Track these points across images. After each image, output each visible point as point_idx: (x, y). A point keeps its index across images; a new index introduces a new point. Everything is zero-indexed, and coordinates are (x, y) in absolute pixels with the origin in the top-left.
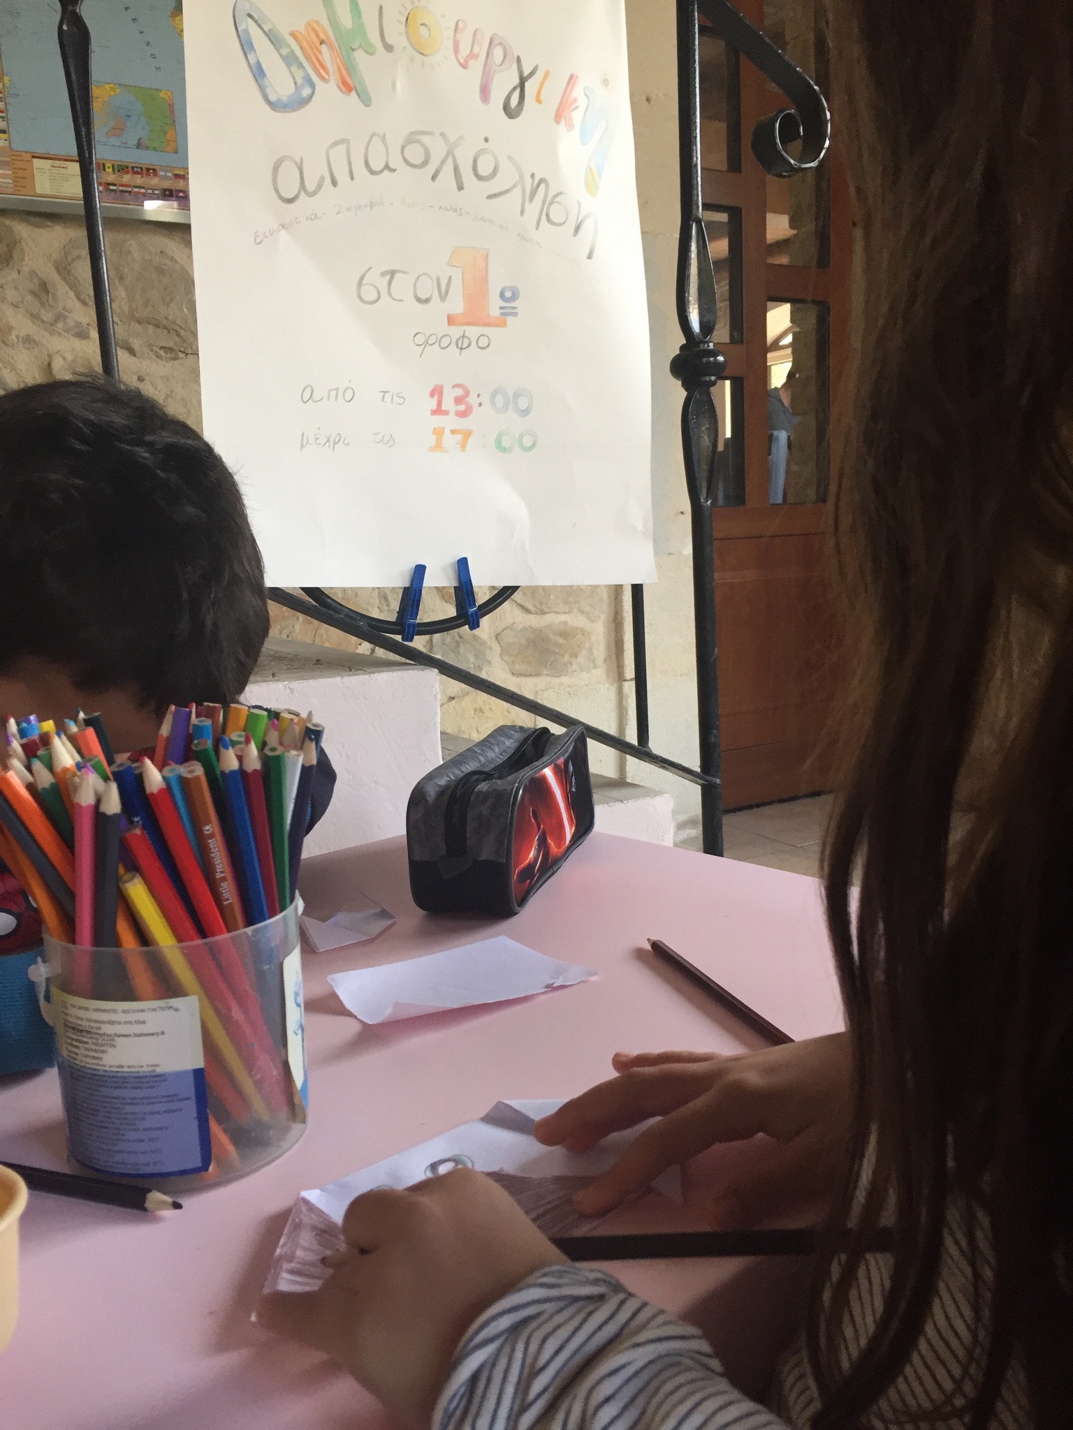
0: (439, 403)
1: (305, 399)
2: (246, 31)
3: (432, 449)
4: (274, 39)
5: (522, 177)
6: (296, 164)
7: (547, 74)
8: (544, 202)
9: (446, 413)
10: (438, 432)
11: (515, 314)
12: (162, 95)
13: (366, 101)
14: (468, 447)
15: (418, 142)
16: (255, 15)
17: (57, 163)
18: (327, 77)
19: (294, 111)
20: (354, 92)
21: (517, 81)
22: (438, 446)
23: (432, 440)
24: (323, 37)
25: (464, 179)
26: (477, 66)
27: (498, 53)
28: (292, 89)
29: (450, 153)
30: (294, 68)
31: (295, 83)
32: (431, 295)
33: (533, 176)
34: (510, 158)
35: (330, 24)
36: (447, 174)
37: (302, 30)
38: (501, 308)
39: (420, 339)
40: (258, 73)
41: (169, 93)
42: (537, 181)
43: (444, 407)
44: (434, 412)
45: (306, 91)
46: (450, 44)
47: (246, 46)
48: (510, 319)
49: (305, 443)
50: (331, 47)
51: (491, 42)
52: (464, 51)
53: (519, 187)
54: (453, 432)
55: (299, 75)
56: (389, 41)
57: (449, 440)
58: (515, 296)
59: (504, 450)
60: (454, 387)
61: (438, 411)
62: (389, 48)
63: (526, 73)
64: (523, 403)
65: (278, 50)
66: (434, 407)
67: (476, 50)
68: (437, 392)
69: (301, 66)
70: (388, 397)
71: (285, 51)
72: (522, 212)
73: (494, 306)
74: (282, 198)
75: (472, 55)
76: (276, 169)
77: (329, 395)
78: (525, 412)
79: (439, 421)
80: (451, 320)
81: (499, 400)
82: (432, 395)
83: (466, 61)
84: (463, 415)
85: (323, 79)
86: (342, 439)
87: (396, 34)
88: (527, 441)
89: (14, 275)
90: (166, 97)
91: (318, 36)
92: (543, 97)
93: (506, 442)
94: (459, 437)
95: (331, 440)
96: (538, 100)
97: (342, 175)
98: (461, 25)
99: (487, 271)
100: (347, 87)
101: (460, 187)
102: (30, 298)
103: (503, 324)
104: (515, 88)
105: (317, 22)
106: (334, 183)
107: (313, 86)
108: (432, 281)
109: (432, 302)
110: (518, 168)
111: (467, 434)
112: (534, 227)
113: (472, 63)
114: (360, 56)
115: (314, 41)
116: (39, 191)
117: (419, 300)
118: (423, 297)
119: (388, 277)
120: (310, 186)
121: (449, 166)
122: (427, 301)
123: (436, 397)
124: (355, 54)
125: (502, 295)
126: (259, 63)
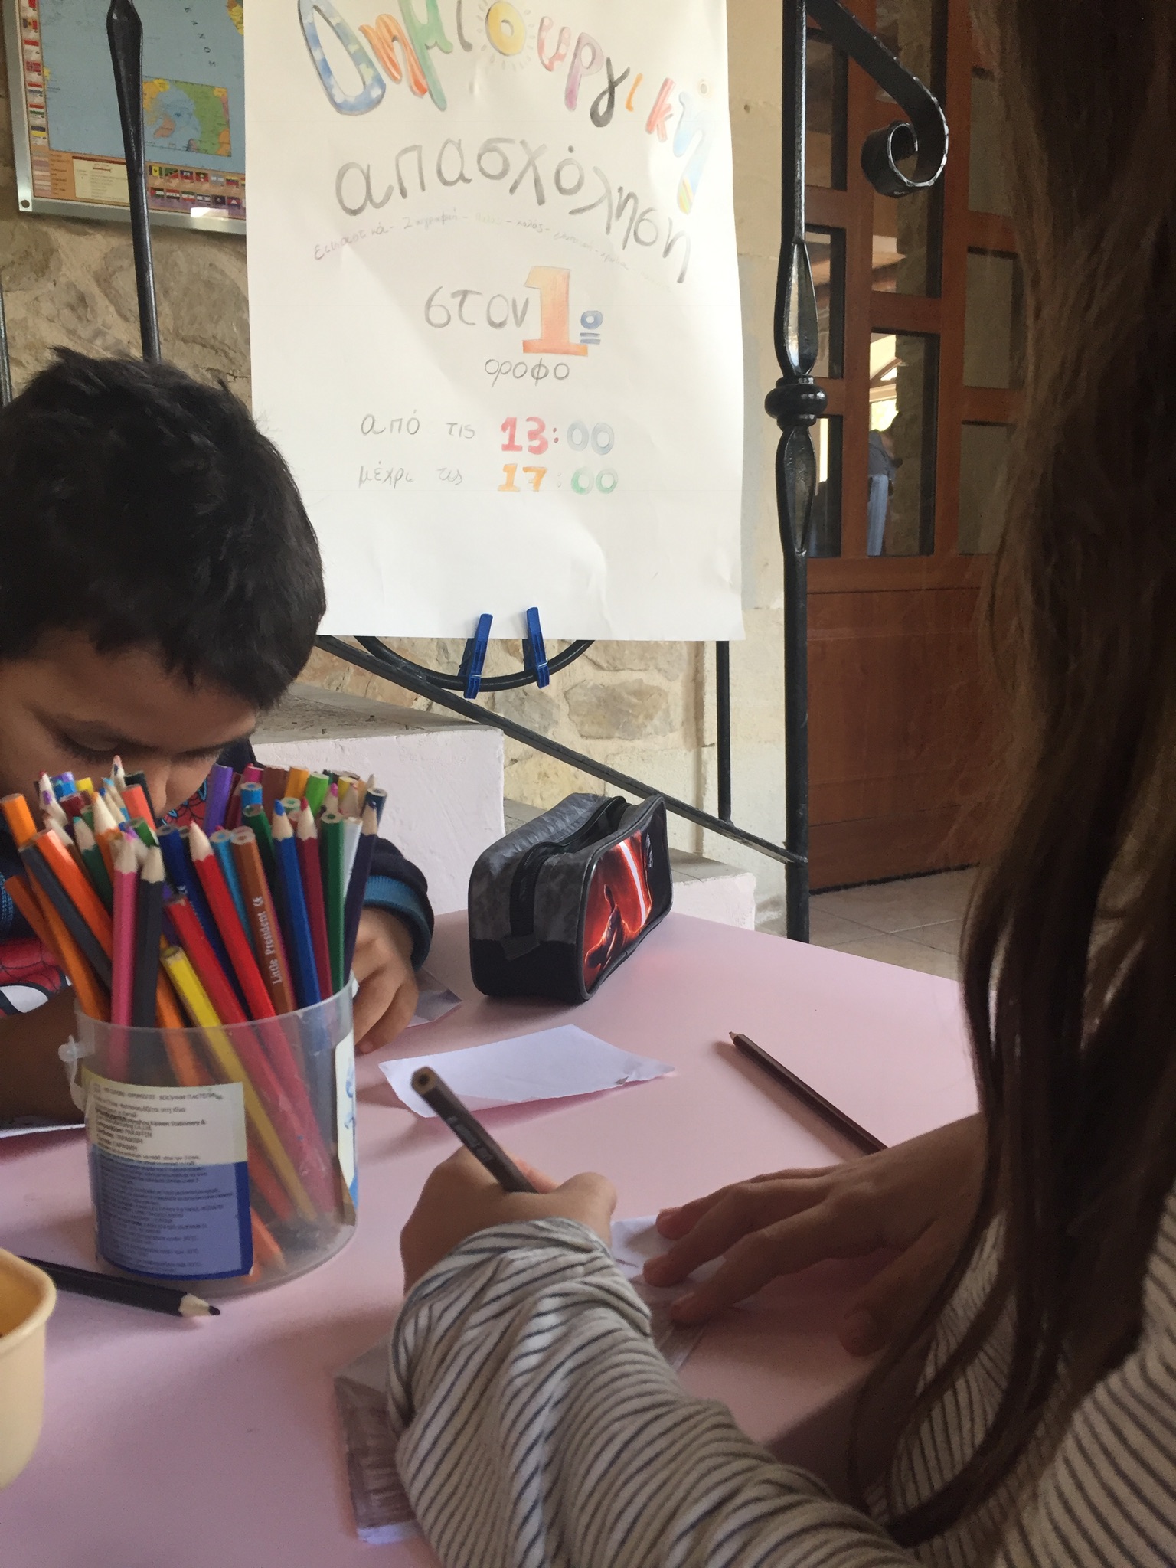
0: (512, 438)
1: (365, 430)
2: (312, 24)
3: (502, 488)
4: (341, 33)
5: (608, 191)
6: (362, 171)
7: (639, 79)
8: (632, 220)
9: (519, 448)
10: (510, 470)
11: (598, 342)
12: (216, 92)
13: (441, 104)
14: (541, 487)
15: (495, 149)
16: (322, 8)
17: (101, 165)
18: (399, 77)
19: (362, 114)
20: (427, 94)
21: (606, 85)
22: (509, 485)
23: (503, 478)
24: (395, 33)
25: (546, 193)
26: (563, 68)
27: (586, 54)
28: (360, 90)
29: (531, 163)
30: (363, 66)
31: (364, 84)
32: (505, 320)
33: (620, 190)
34: (596, 170)
35: (404, 19)
36: (527, 185)
37: (373, 25)
38: (582, 334)
39: (492, 367)
40: (324, 71)
41: (223, 90)
42: (625, 195)
43: (517, 443)
44: (506, 448)
45: (376, 93)
46: (534, 43)
47: (312, 41)
48: (591, 347)
49: (364, 478)
50: (404, 44)
51: (579, 42)
52: (549, 51)
53: (605, 203)
54: (526, 470)
55: (369, 74)
56: (467, 38)
57: (522, 478)
58: (597, 322)
59: (581, 490)
60: (528, 420)
61: (510, 446)
62: (467, 46)
63: (616, 77)
64: (603, 439)
65: (345, 46)
66: (506, 442)
67: (562, 51)
68: (510, 425)
69: (370, 64)
70: (456, 429)
71: (353, 48)
72: (608, 229)
73: (575, 332)
74: (345, 209)
75: (558, 56)
76: (341, 176)
77: (392, 425)
78: (606, 449)
79: (511, 457)
80: (527, 347)
81: (578, 436)
82: (504, 428)
83: (551, 61)
84: (537, 450)
85: (394, 79)
86: (404, 476)
87: (475, 31)
88: (607, 482)
89: (50, 286)
90: (220, 95)
91: (389, 31)
92: (634, 104)
93: (583, 482)
94: (532, 475)
95: (393, 476)
96: (629, 107)
97: (411, 185)
98: (546, 22)
99: (567, 293)
100: (420, 89)
101: (541, 201)
102: (66, 312)
103: (584, 352)
104: (603, 93)
105: (390, 17)
106: (404, 193)
107: (383, 86)
108: (508, 303)
109: (506, 327)
110: (605, 181)
111: (541, 473)
112: (621, 246)
113: (557, 64)
114: (434, 54)
115: (385, 37)
116: (79, 194)
117: (492, 324)
118: (497, 321)
119: (459, 299)
120: (378, 197)
121: (530, 174)
122: (501, 325)
123: (508, 431)
124: (430, 51)
125: (583, 321)
126: (324, 60)
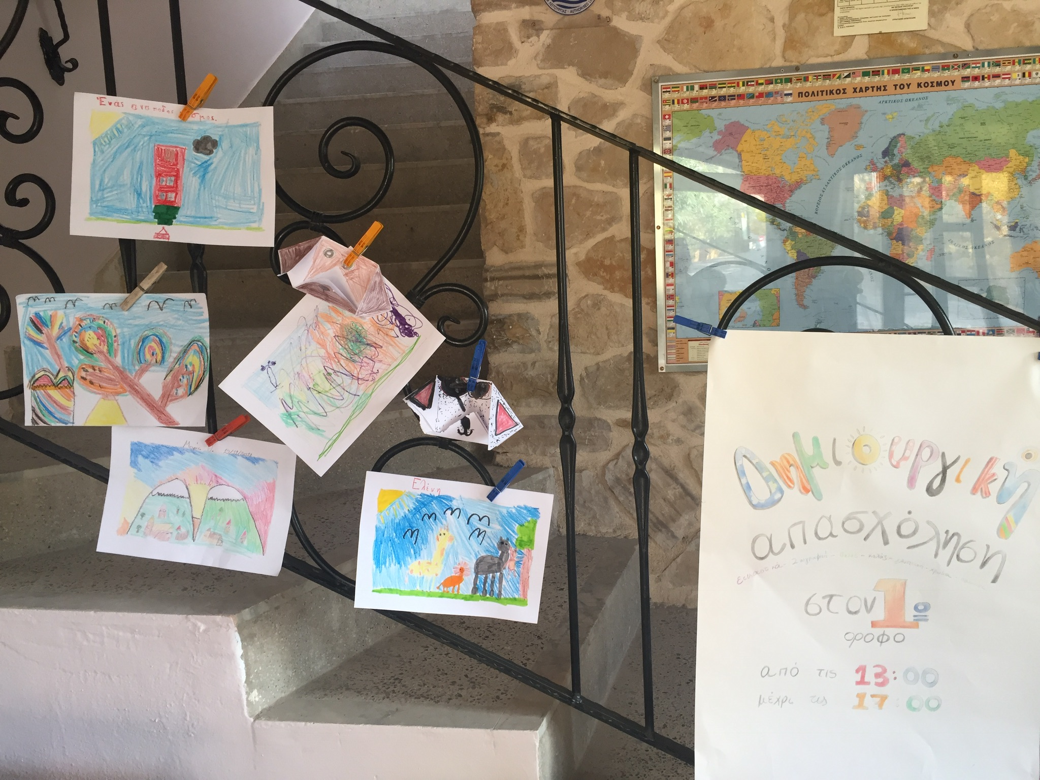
0: (863, 677)
1: (763, 675)
2: (742, 466)
3: (854, 707)
4: (759, 468)
5: (937, 533)
6: (767, 538)
7: (967, 461)
8: (955, 548)
9: (868, 683)
10: (861, 697)
11: (927, 620)
12: (773, 292)
13: (819, 497)
14: (884, 707)
15: (855, 518)
16: (748, 456)
17: (703, 342)
18: (792, 485)
19: (769, 508)
20: (810, 492)
21: (940, 469)
22: (861, 705)
23: (856, 701)
24: (792, 462)
25: (890, 538)
26: (906, 467)
27: (926, 453)
28: (768, 495)
29: (880, 523)
30: (770, 483)
31: (771, 492)
32: (859, 610)
33: (947, 532)
34: (928, 522)
35: (798, 455)
36: (877, 536)
37: (778, 460)
38: (915, 616)
39: (850, 636)
40: (747, 489)
41: (777, 290)
42: (950, 534)
43: (866, 680)
44: (858, 683)
45: (778, 496)
46: (887, 454)
47: (741, 473)
48: (921, 623)
49: (761, 702)
50: (797, 468)
51: (921, 446)
52: (897, 456)
53: (935, 541)
54: (872, 696)
55: (774, 487)
56: (838, 458)
57: (868, 700)
58: (927, 607)
59: (914, 709)
60: (874, 667)
61: (862, 682)
62: (838, 463)
63: (948, 463)
64: (930, 678)
65: (761, 474)
66: (859, 679)
67: (907, 455)
68: (862, 670)
69: (776, 481)
70: (823, 673)
71: (765, 474)
72: (936, 555)
73: (909, 615)
74: (757, 557)
75: (904, 458)
76: (754, 541)
77: (780, 672)
78: (933, 684)
79: (862, 689)
80: (874, 624)
81: (911, 676)
82: (857, 671)
83: (898, 463)
84: (882, 685)
85: (789, 487)
86: (788, 699)
87: (845, 454)
88: (933, 704)
89: (674, 404)
90: (775, 292)
91: (788, 462)
92: (961, 478)
93: (915, 704)
94: (878, 699)
95: (780, 700)
96: (958, 480)
97: (798, 541)
98: (896, 440)
99: (904, 593)
100: (806, 490)
101: (886, 543)
102: (681, 417)
103: (917, 626)
104: (938, 475)
105: (789, 455)
106: (793, 546)
107: (782, 492)
108: (861, 600)
109: (859, 614)
110: (935, 528)
111: (884, 698)
112: (946, 564)
113: (902, 463)
114: (817, 472)
115: (784, 467)
116: (690, 360)
117: (850, 612)
118: (853, 610)
119: (827, 599)
120: (776, 549)
121: (879, 531)
122: (856, 613)
123: (860, 673)
124: (814, 470)
125: (916, 608)
126: (748, 483)
